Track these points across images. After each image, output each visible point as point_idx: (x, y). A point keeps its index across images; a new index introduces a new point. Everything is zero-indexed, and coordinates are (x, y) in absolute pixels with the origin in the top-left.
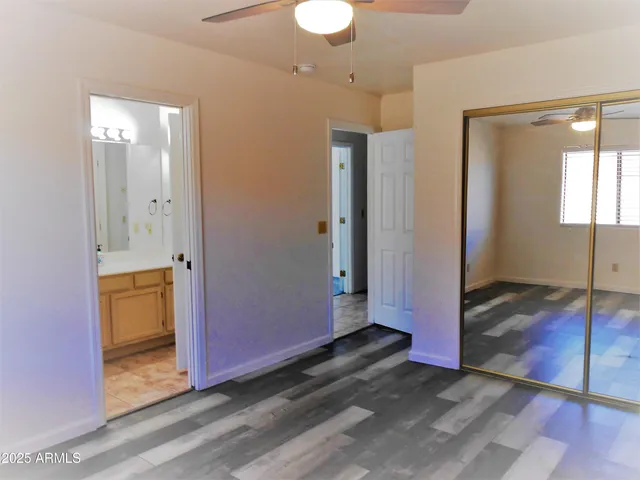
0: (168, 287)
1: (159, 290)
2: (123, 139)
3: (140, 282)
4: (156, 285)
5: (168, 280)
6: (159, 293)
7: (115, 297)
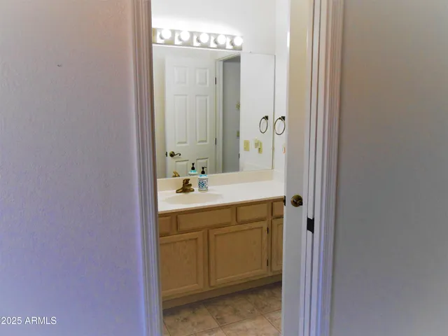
0: (275, 222)
1: (265, 225)
2: (235, 48)
3: (243, 216)
4: (262, 220)
5: (276, 213)
6: (265, 228)
7: (213, 233)
